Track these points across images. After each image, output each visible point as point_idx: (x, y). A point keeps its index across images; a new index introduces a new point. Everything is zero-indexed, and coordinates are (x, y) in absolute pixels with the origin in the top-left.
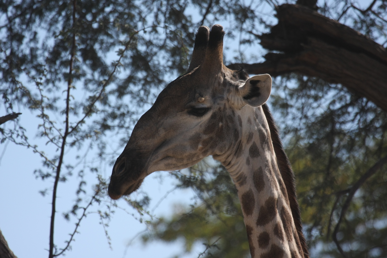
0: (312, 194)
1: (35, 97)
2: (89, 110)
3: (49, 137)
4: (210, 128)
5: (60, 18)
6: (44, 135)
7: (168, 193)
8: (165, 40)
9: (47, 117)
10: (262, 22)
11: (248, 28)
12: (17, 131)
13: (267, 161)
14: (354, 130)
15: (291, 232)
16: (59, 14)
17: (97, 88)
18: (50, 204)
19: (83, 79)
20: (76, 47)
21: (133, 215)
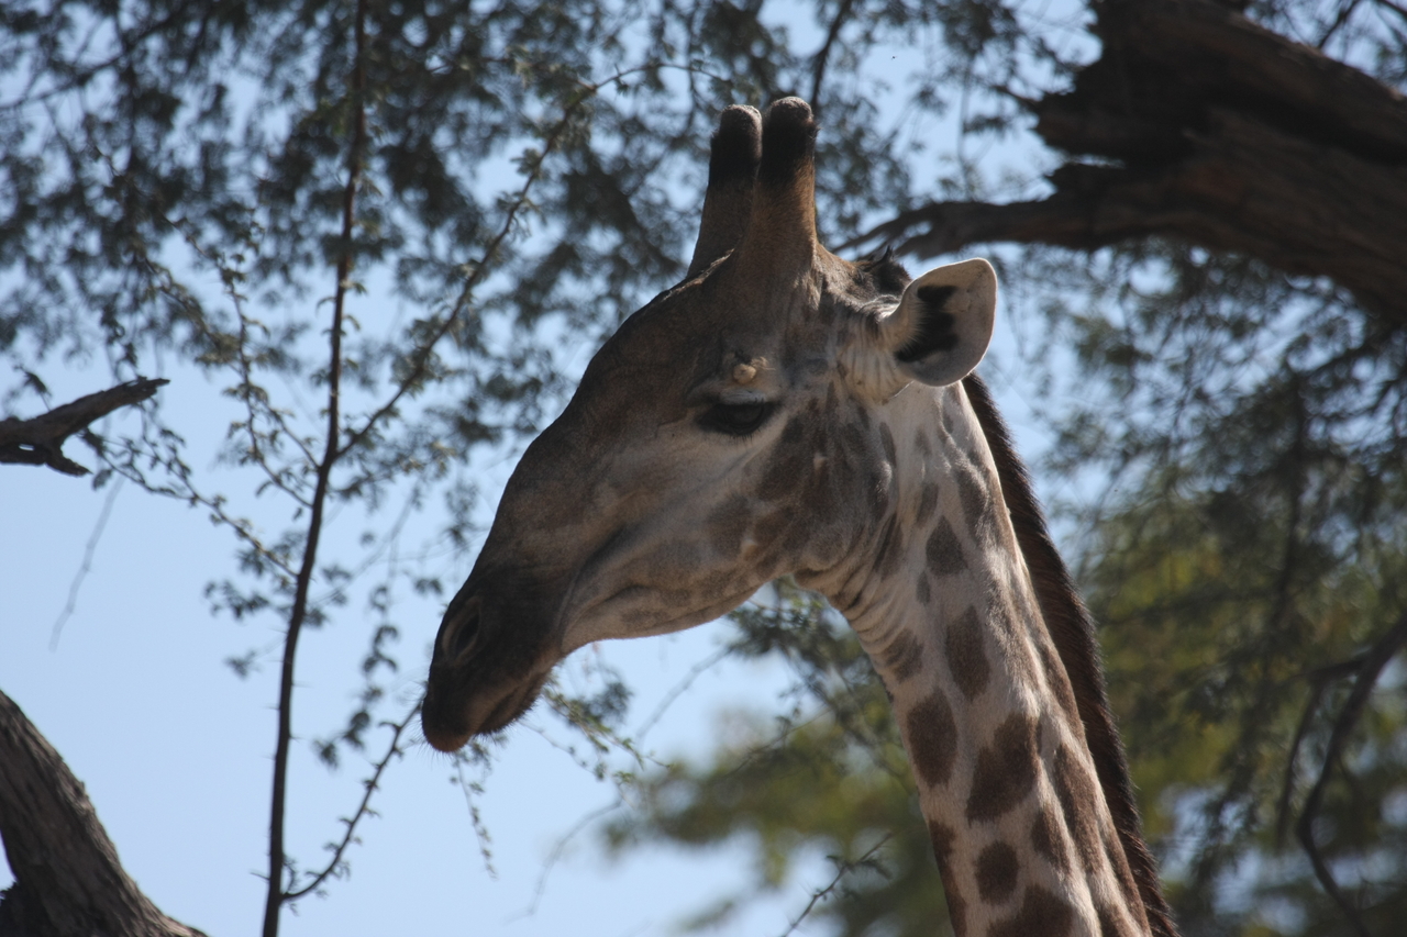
0: (1221, 677)
1: (217, 321)
2: (416, 371)
3: (266, 469)
4: (780, 475)
5: (311, 36)
6: (249, 461)
7: (697, 670)
8: (691, 117)
9: (262, 395)
10: (1043, 51)
11: (993, 73)
12: (154, 445)
13: (994, 585)
14: (1377, 446)
15: (1095, 836)
16: (307, 19)
17: (442, 290)
18: (271, 708)
19: (392, 258)
20: (368, 140)
21: (572, 751)
